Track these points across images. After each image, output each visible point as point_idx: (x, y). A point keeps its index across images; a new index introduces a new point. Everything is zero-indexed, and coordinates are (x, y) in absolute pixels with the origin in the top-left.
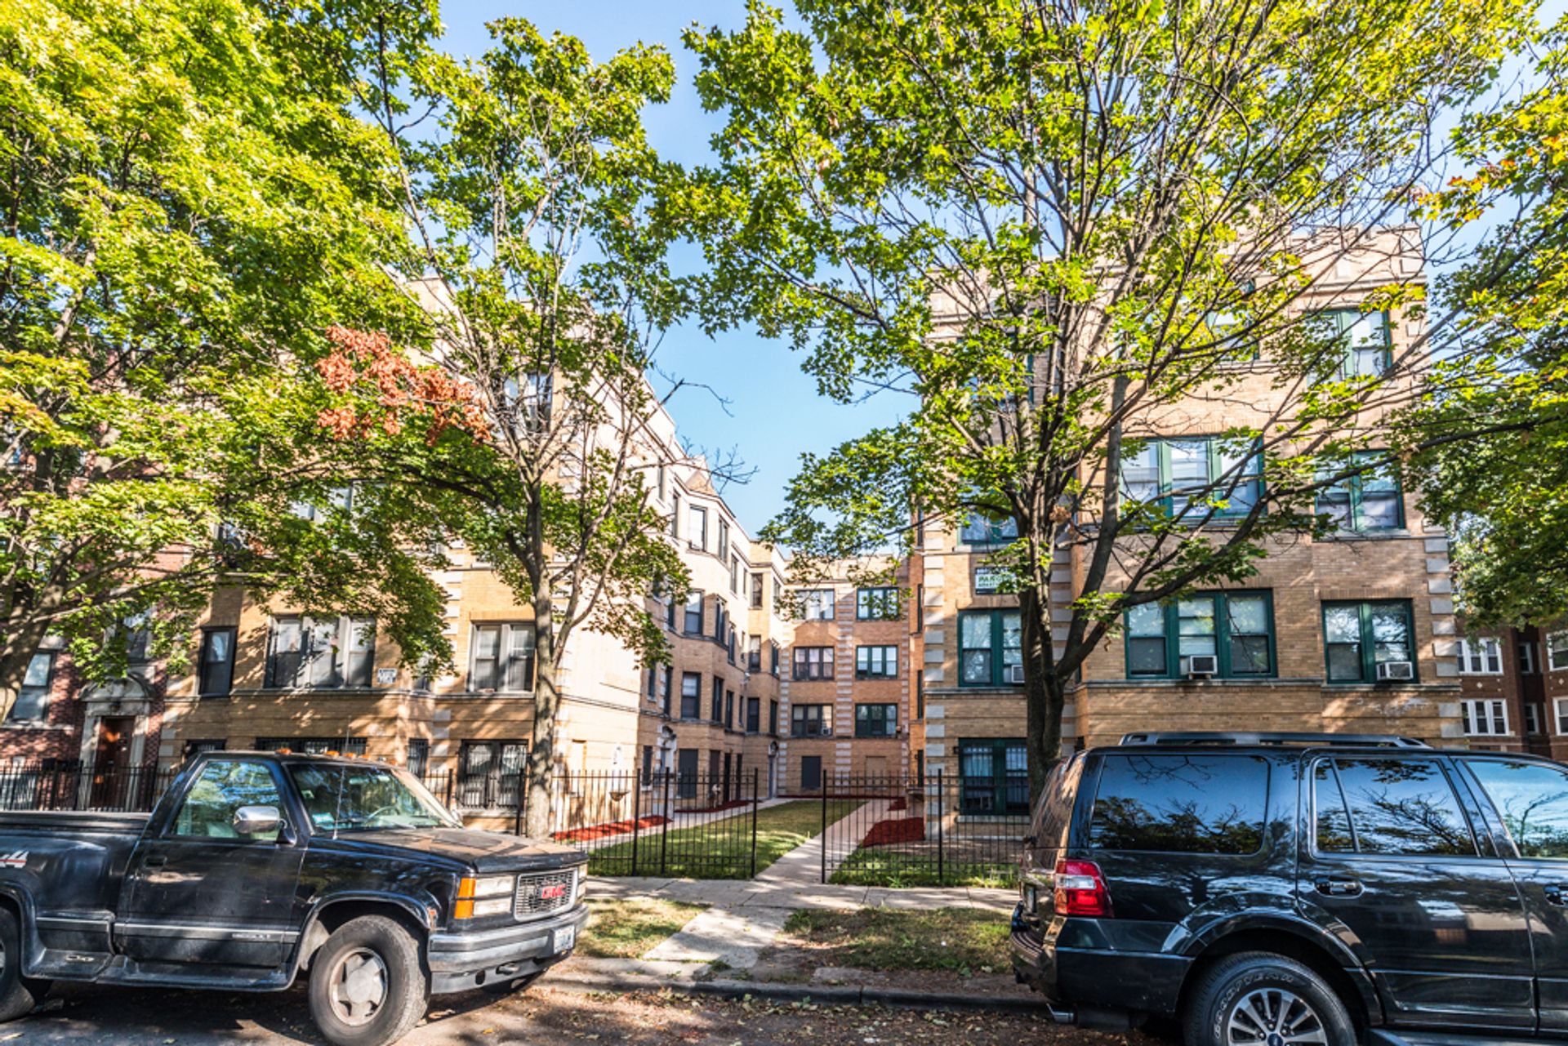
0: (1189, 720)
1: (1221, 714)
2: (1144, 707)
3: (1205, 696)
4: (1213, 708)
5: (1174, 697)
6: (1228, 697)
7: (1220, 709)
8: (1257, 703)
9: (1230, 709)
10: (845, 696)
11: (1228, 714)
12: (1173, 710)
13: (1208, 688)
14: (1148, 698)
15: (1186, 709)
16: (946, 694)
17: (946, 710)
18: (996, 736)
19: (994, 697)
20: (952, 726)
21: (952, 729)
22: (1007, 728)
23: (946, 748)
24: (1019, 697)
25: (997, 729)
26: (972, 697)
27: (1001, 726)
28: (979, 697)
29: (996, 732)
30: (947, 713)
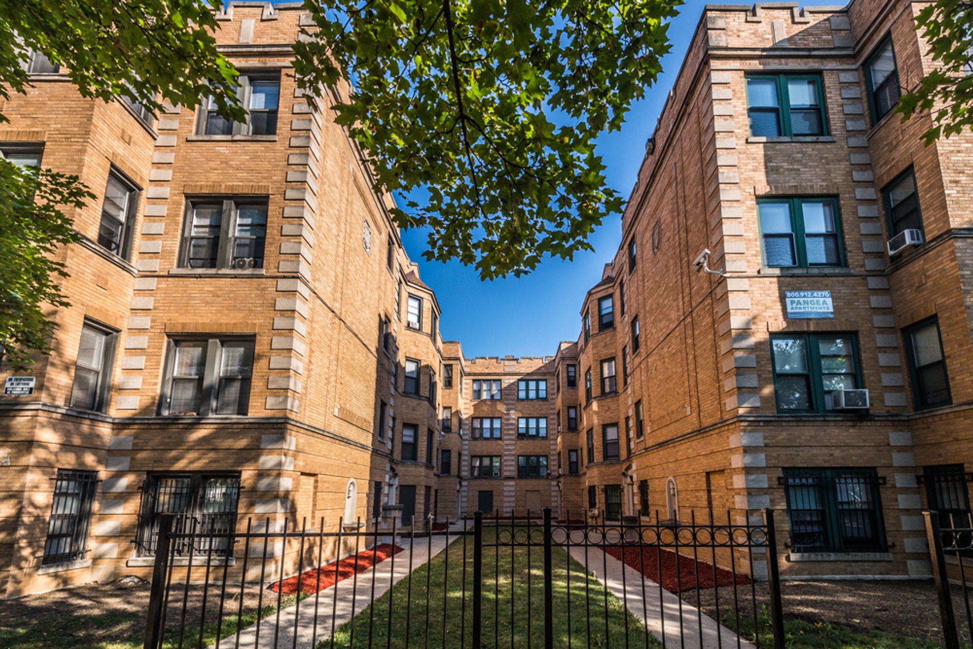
10: (509, 450)
16: (764, 421)
17: (765, 438)
18: (826, 465)
19: (819, 424)
20: (774, 454)
21: (775, 458)
22: (838, 457)
23: (770, 479)
24: (848, 424)
25: (827, 458)
26: (795, 424)
27: (831, 455)
28: (801, 424)
29: (825, 462)
30: (767, 441)
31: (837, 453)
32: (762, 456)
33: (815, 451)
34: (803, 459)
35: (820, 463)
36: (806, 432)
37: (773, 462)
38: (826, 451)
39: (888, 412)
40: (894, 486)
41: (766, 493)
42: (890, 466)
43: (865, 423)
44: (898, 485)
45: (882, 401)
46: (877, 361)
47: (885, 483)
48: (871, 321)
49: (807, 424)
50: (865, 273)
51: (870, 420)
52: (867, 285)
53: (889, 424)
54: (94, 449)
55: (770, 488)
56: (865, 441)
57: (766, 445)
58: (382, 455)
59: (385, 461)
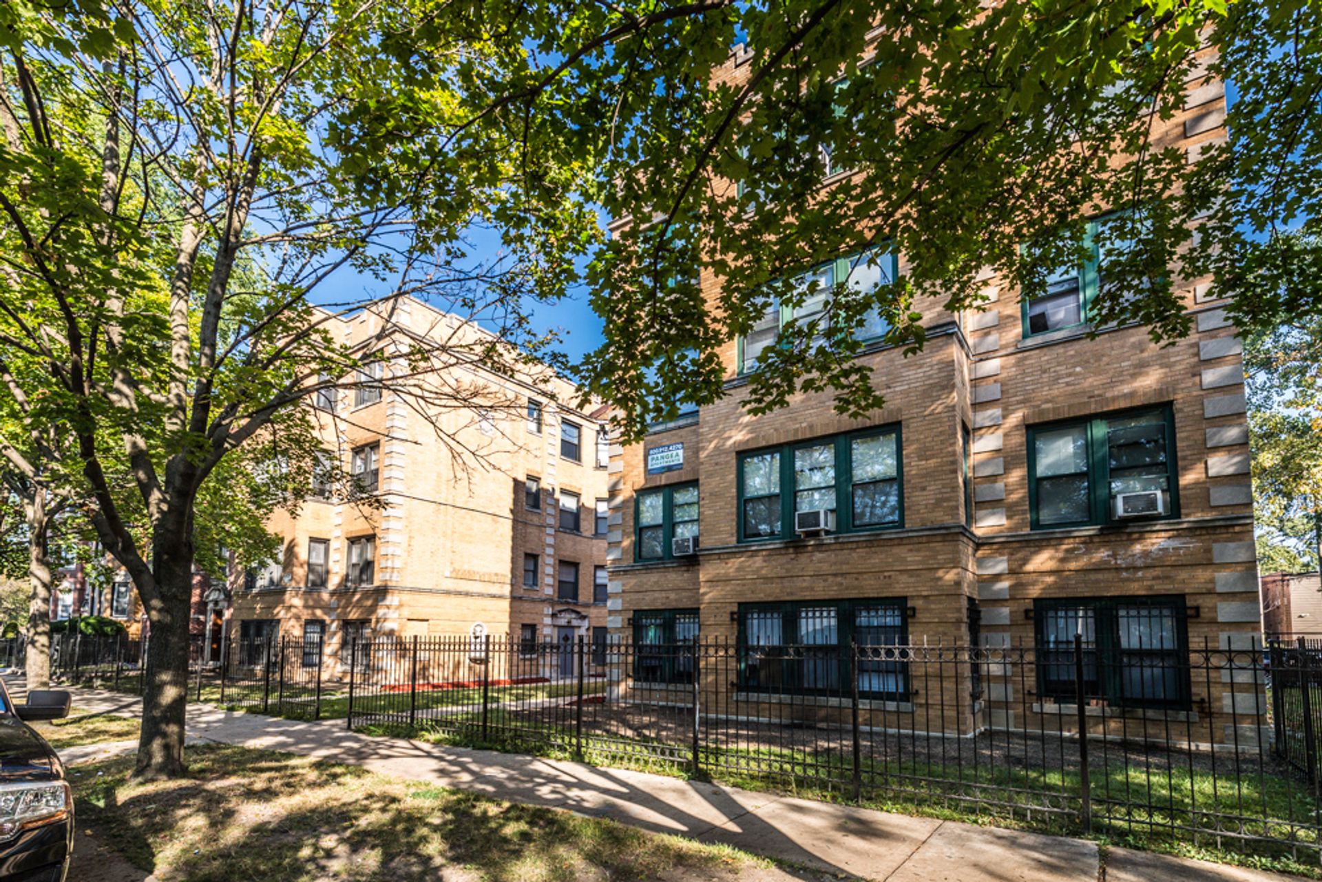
0: (799, 583)
1: (835, 575)
2: (754, 572)
3: (818, 556)
4: (825, 568)
5: (783, 559)
6: (844, 555)
7: (834, 569)
8: (877, 559)
9: (845, 568)
11: (842, 574)
12: (783, 573)
13: (820, 547)
14: (758, 561)
15: (796, 572)
16: (623, 571)
17: (622, 585)
18: (662, 607)
19: (662, 570)
20: (628, 599)
21: (628, 602)
22: (673, 599)
23: (623, 620)
24: (682, 569)
25: (664, 601)
26: (645, 571)
27: (668, 598)
28: (650, 571)
29: (664, 604)
30: (623, 588)
31: (672, 596)
32: (620, 601)
33: (657, 595)
34: (646, 602)
35: (659, 606)
36: (652, 578)
37: (627, 605)
38: (664, 594)
41: (620, 632)
49: (654, 570)
54: (321, 608)
55: (623, 627)
57: (624, 592)
58: (533, 601)
59: (540, 606)
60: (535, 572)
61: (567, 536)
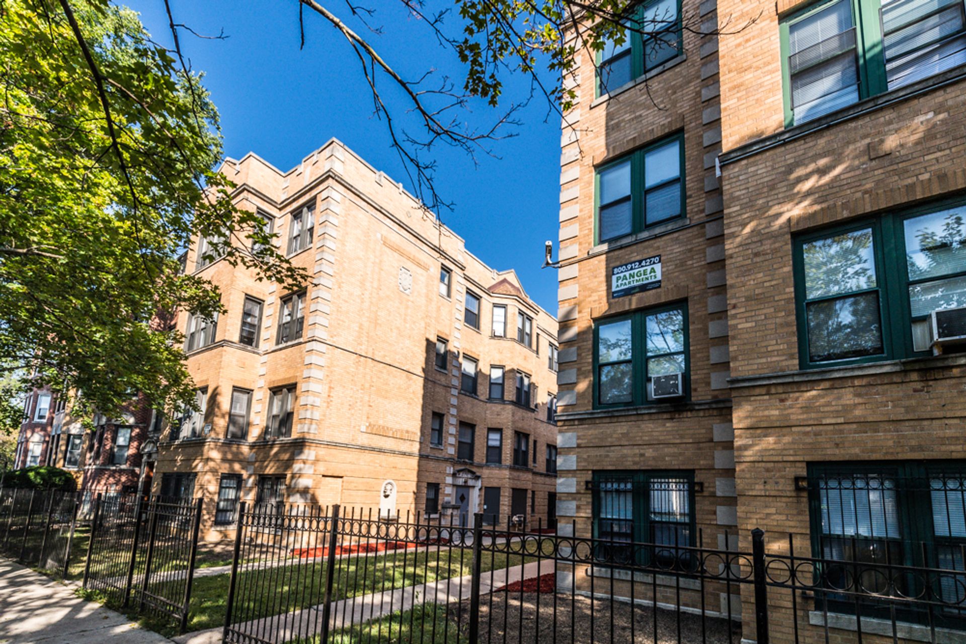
2: (837, 414)
12: (900, 413)
14: (848, 397)
15: (927, 411)
16: (578, 419)
17: (578, 438)
18: (635, 467)
19: (633, 418)
20: (585, 456)
21: (585, 460)
22: (650, 457)
23: (578, 483)
24: (665, 416)
25: (637, 459)
26: (608, 420)
27: (642, 455)
28: (615, 420)
29: (635, 463)
30: (580, 441)
31: (649, 452)
32: (574, 458)
33: (625, 451)
34: (611, 460)
35: (629, 465)
36: (620, 429)
37: (583, 464)
38: (636, 451)
39: (715, 397)
40: (713, 495)
41: (574, 499)
42: (711, 468)
43: (685, 414)
44: (719, 494)
45: (708, 384)
46: (707, 333)
47: (702, 491)
48: (704, 282)
49: (621, 419)
50: (705, 219)
51: (691, 410)
52: (703, 235)
53: (715, 413)
54: (240, 461)
55: (578, 493)
56: (682, 437)
57: (579, 446)
58: (437, 460)
59: (444, 465)
60: (440, 431)
61: (467, 398)
